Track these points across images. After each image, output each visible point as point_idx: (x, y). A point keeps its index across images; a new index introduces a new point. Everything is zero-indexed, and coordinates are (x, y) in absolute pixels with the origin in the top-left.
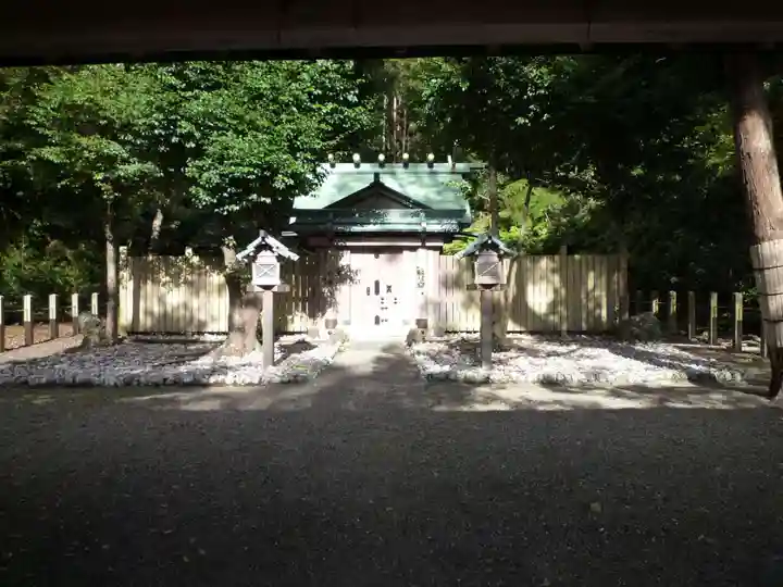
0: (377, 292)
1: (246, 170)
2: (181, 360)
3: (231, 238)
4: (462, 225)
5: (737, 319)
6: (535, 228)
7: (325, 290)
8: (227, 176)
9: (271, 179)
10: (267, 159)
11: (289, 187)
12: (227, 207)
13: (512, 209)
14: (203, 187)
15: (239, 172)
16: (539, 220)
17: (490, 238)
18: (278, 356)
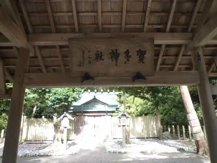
0: (95, 127)
1: (62, 96)
2: (40, 149)
3: (56, 114)
4: (117, 109)
5: (190, 133)
6: (137, 108)
7: (81, 127)
8: (56, 98)
9: (68, 99)
10: (67, 94)
11: (72, 101)
12: (55, 106)
13: (130, 103)
14: (50, 101)
15: (59, 97)
16: (138, 106)
17: (124, 113)
18: (68, 147)
